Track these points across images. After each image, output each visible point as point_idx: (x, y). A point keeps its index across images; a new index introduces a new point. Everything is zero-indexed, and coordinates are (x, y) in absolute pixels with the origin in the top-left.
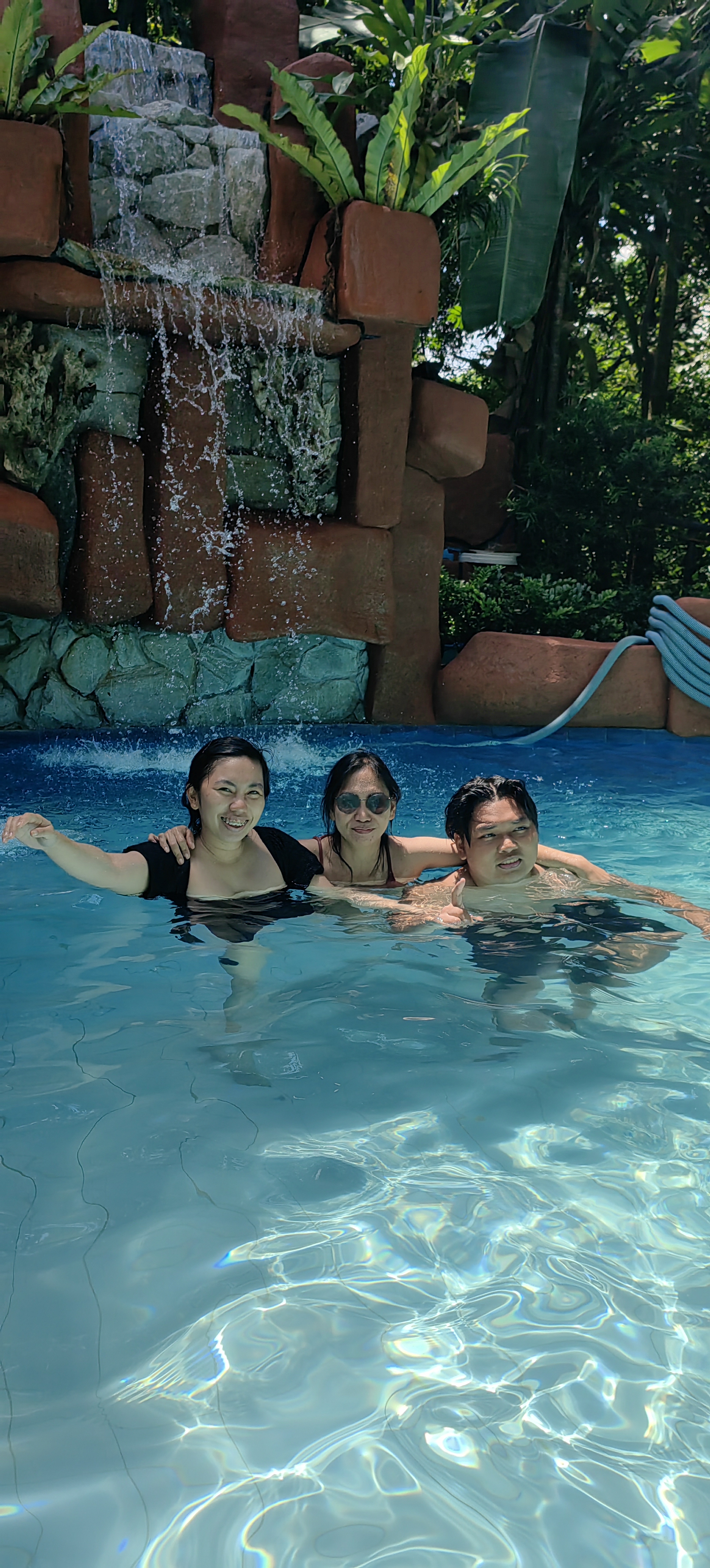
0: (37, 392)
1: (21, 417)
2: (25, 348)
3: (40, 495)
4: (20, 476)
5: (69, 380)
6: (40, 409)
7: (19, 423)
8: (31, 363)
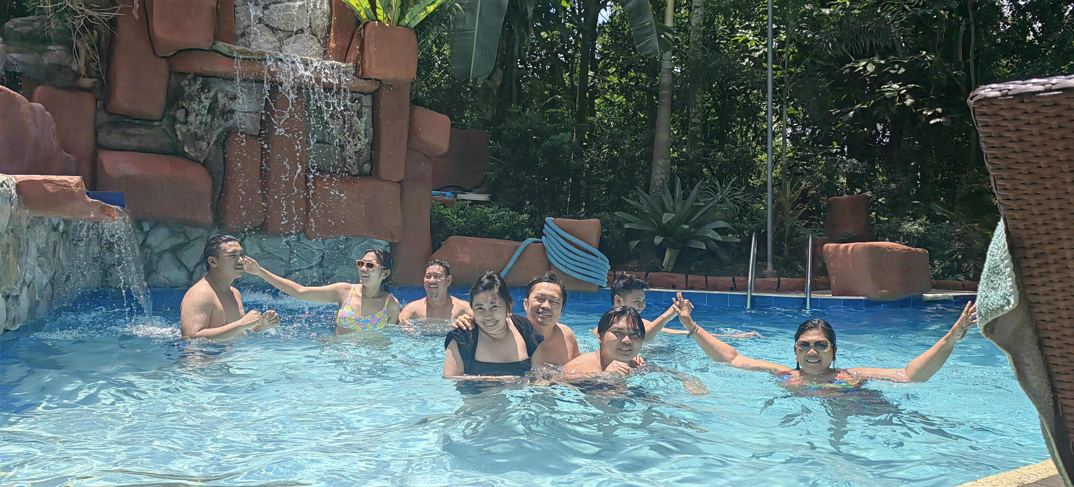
0: (203, 113)
1: (194, 126)
2: (197, 91)
3: (204, 165)
4: (193, 155)
5: (220, 106)
6: (204, 121)
7: (192, 128)
8: (200, 98)
